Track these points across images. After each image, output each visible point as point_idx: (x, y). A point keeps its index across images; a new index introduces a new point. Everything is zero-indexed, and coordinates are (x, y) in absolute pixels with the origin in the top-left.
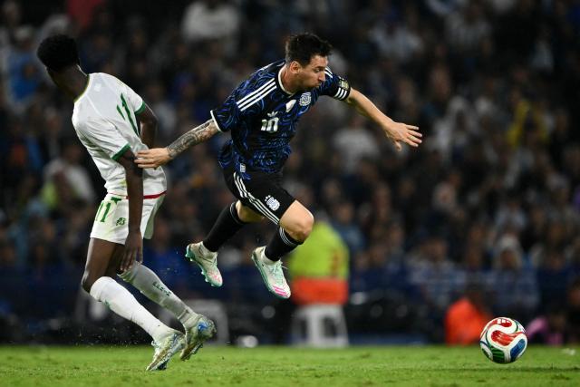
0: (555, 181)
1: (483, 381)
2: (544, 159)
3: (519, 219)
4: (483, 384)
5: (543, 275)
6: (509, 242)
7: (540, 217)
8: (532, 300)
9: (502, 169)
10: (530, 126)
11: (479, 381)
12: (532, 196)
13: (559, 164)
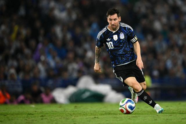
0: (27, 51)
1: (6, 116)
2: (23, 44)
3: (15, 63)
4: (6, 117)
5: (24, 81)
6: (13, 71)
7: (22, 63)
8: (20, 89)
9: (10, 47)
10: (19, 34)
11: (4, 116)
12: (19, 56)
13: (28, 46)
